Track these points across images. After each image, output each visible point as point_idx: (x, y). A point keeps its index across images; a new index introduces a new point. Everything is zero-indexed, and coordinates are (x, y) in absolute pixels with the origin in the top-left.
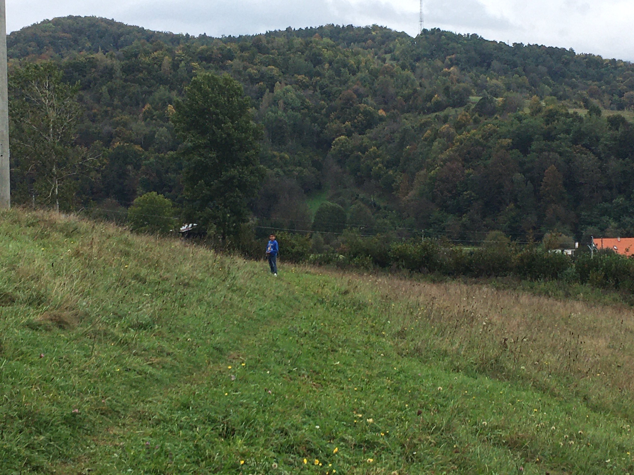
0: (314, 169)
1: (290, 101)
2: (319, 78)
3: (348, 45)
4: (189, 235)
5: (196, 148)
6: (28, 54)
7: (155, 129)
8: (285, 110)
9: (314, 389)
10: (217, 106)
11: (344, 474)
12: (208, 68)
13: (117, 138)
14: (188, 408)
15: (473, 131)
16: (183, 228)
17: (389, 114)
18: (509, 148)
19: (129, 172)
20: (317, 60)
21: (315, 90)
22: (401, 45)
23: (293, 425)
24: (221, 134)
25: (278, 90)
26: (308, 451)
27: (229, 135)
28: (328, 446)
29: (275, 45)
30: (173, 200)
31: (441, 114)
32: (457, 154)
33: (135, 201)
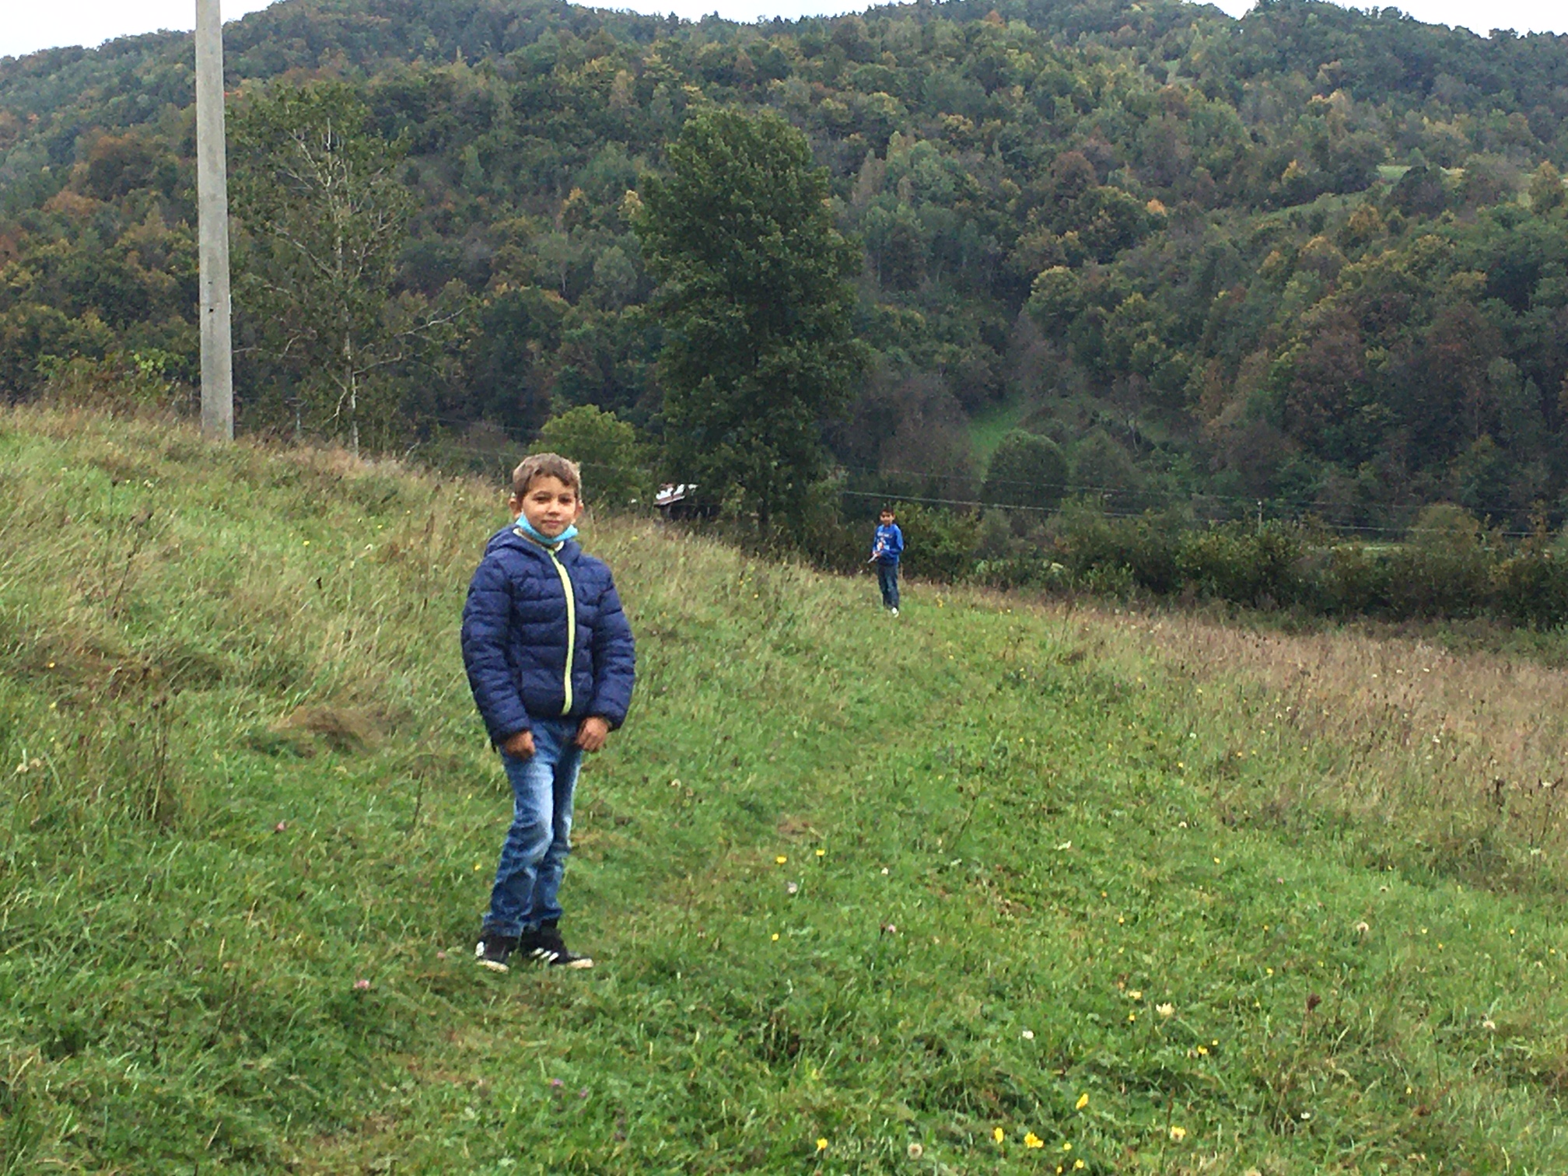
0: (985, 349)
1: (927, 179)
2: (998, 122)
3: (1072, 39)
4: (675, 512)
5: (695, 294)
6: (283, 69)
7: (593, 251)
8: (915, 202)
9: (1010, 918)
10: (747, 190)
11: (1108, 1172)
12: (722, 99)
13: (502, 272)
14: (673, 974)
15: (1387, 253)
16: (664, 496)
17: (1174, 210)
18: (1479, 296)
19: (532, 359)
20: (993, 77)
21: (989, 152)
22: (1204, 37)
23: (958, 1026)
24: (758, 263)
25: (897, 153)
26: (1002, 1101)
27: (776, 263)
28: (1056, 1087)
29: (889, 37)
30: (638, 426)
31: (1306, 210)
32: (1348, 309)
33: (546, 426)
